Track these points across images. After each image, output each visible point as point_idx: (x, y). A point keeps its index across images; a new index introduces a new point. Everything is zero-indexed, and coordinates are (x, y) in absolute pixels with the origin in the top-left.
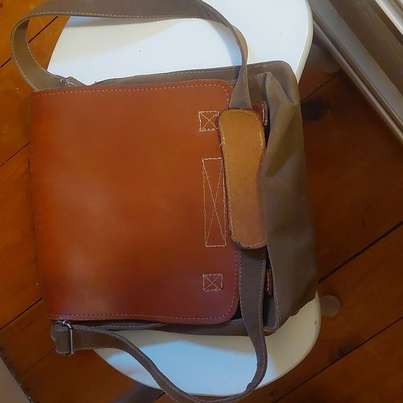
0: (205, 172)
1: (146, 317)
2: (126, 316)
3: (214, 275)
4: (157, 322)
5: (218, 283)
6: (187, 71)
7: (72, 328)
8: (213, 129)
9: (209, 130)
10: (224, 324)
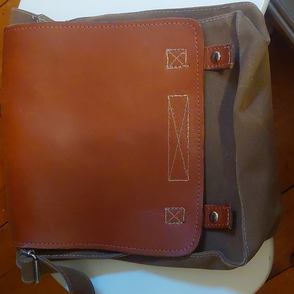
0: (170, 109)
1: (108, 247)
2: (90, 246)
3: (176, 208)
4: (119, 253)
5: (180, 216)
6: (156, 10)
7: (37, 259)
8: (180, 67)
9: (176, 67)
10: (185, 257)
